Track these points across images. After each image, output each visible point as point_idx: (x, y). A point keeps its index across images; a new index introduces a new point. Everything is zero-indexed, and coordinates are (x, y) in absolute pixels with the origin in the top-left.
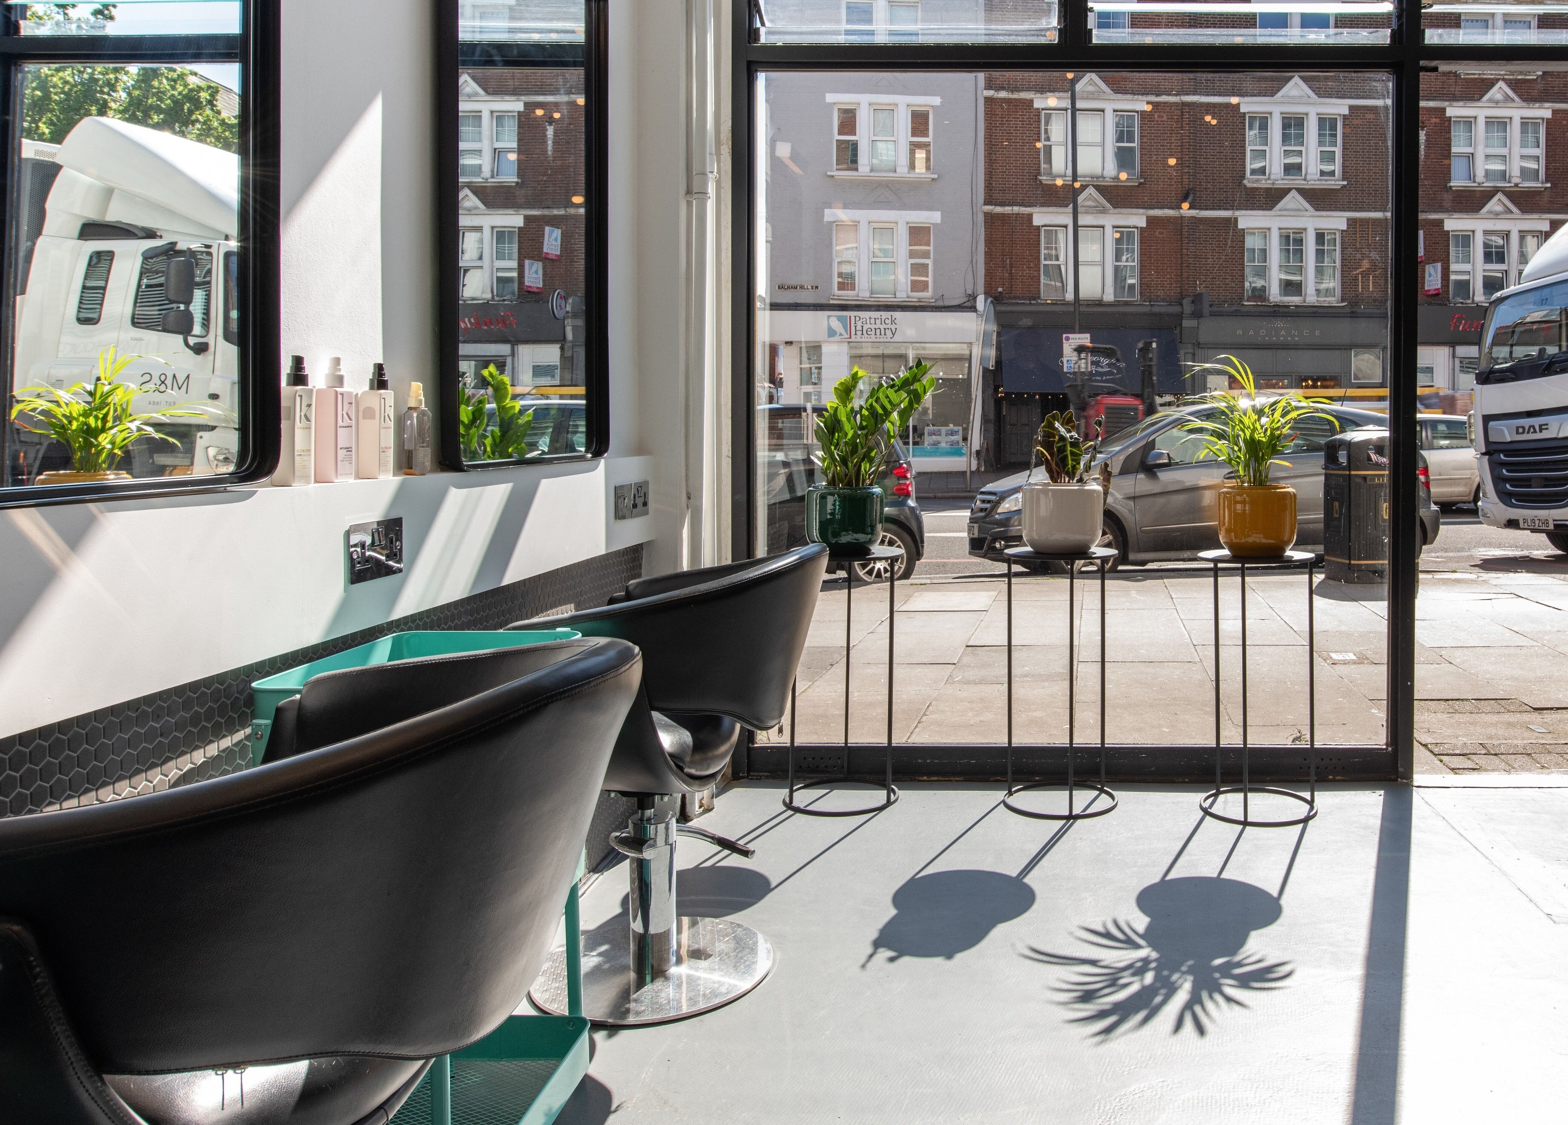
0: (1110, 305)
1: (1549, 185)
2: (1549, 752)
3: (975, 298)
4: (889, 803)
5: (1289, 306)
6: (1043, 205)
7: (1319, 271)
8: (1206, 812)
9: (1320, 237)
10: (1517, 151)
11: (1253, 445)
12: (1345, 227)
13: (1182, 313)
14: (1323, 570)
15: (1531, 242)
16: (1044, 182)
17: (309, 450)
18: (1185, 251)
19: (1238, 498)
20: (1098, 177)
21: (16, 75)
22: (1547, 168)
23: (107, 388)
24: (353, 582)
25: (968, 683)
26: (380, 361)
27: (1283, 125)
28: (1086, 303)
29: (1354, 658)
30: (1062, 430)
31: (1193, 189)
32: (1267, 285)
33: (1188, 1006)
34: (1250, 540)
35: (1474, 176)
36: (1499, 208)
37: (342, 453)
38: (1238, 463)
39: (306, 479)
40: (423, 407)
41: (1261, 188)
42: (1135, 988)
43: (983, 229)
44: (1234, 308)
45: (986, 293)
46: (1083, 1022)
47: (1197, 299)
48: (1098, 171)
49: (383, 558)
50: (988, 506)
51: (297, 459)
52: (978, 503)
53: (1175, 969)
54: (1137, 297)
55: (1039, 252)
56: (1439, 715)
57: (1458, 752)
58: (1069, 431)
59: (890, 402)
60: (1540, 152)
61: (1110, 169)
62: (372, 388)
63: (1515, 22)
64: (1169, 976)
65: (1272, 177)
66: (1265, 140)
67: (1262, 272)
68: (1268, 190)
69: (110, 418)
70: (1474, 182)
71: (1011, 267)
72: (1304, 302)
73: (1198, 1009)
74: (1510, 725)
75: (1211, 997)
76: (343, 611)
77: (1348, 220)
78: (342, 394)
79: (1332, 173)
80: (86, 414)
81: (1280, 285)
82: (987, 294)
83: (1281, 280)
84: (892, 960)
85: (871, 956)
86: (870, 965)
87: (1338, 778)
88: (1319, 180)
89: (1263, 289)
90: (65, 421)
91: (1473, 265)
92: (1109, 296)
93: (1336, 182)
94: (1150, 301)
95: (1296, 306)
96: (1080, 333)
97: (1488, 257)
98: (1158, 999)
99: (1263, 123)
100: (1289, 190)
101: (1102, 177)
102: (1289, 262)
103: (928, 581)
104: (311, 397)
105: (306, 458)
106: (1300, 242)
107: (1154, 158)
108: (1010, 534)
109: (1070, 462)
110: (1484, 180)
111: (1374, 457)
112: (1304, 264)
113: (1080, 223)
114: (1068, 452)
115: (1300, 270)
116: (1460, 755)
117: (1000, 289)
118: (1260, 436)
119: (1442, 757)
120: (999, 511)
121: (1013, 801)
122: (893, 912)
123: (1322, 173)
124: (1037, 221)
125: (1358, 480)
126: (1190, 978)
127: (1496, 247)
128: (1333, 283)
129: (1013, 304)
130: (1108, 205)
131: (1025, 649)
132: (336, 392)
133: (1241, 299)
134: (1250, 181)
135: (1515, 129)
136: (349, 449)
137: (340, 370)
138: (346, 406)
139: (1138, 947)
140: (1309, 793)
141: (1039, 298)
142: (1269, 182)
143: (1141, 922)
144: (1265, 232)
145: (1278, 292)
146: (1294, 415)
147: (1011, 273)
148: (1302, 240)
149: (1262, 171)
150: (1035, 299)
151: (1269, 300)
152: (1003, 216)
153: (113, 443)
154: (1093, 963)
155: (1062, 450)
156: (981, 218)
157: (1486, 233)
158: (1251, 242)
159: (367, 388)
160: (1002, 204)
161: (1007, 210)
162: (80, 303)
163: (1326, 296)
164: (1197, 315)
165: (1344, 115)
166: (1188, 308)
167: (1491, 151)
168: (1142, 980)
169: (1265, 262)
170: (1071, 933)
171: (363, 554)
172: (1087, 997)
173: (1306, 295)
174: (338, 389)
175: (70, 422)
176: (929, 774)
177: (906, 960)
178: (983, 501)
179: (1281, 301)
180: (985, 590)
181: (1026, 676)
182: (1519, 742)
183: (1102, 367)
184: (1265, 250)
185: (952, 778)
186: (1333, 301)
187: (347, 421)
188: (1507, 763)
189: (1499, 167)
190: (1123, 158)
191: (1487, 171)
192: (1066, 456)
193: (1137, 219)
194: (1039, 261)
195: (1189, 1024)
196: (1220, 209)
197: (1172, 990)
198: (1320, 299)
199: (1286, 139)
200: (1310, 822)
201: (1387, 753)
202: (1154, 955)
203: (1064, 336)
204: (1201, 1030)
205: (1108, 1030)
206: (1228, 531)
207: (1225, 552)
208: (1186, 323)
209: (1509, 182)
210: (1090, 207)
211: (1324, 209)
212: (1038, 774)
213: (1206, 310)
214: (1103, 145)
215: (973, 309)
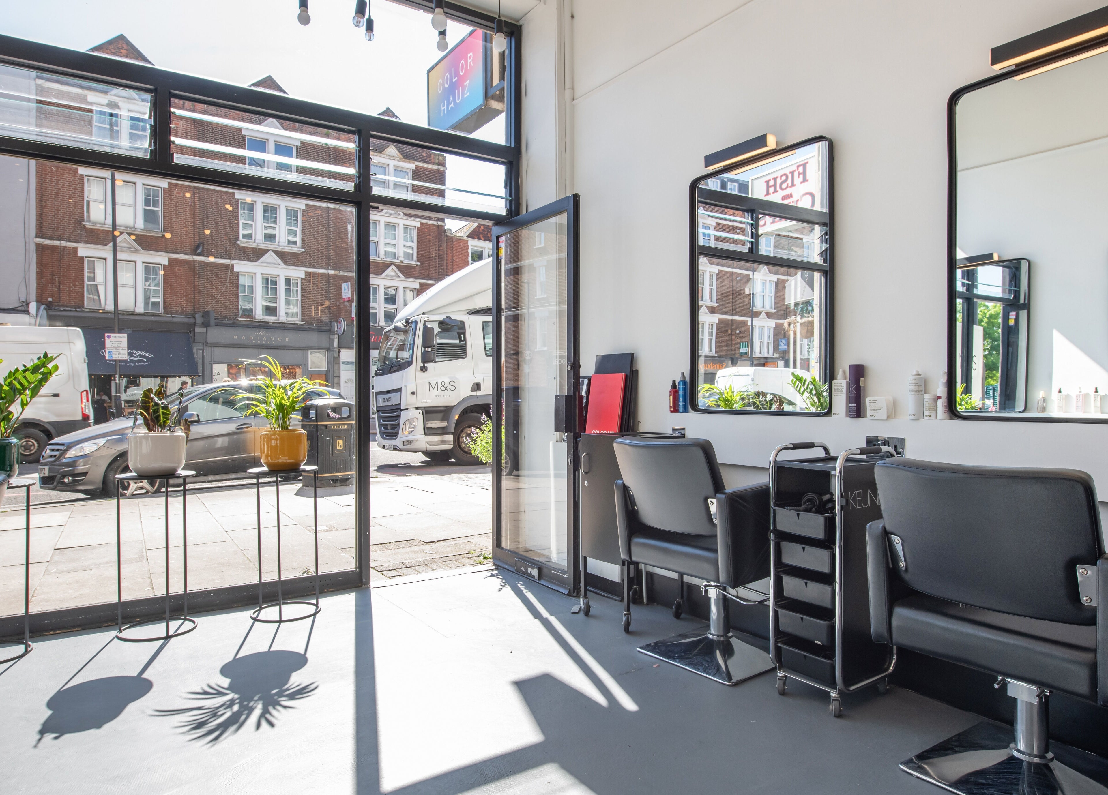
0: (140, 315)
1: (419, 263)
2: (436, 562)
3: (28, 304)
4: (27, 652)
5: (268, 322)
6: (86, 242)
7: (288, 302)
8: (255, 620)
9: (288, 281)
10: (402, 243)
11: (281, 407)
12: (304, 277)
13: (195, 323)
14: (301, 481)
15: (410, 294)
16: (87, 226)
18: (196, 283)
19: (273, 437)
20: (130, 228)
22: (418, 254)
25: (63, 572)
27: (264, 210)
28: (122, 312)
29: (327, 528)
30: (156, 399)
31: (203, 243)
32: (254, 308)
33: (262, 715)
34: (280, 461)
35: (379, 254)
36: (393, 274)
38: (273, 417)
41: (249, 248)
42: (228, 714)
43: (35, 255)
44: (231, 322)
45: (37, 301)
46: (198, 739)
47: (206, 314)
48: (131, 223)
50: (57, 453)
52: (48, 451)
53: (251, 699)
54: (161, 310)
55: (83, 275)
56: (378, 552)
57: (391, 568)
58: (161, 400)
59: (28, 381)
60: (414, 245)
61: (140, 224)
63: (400, 171)
64: (248, 704)
65: (257, 241)
66: (251, 218)
67: (250, 299)
68: (254, 250)
70: (379, 257)
71: (60, 283)
72: (278, 320)
73: (268, 716)
74: (415, 552)
75: (274, 708)
77: (306, 272)
79: (295, 243)
81: (263, 309)
82: (40, 301)
83: (263, 306)
84: (56, 738)
85: (40, 740)
86: (40, 745)
87: (330, 590)
88: (287, 246)
89: (251, 310)
91: (379, 305)
92: (140, 309)
93: (298, 249)
94: (171, 314)
95: (273, 323)
96: (119, 333)
97: (387, 300)
98: (243, 717)
99: (251, 207)
100: (268, 250)
101: (134, 228)
102: (268, 295)
103: (8, 509)
106: (276, 283)
107: (174, 220)
108: (76, 472)
109: (162, 419)
110: (384, 257)
111: (331, 414)
112: (278, 297)
113: (118, 258)
114: (161, 413)
115: (275, 300)
116: (392, 570)
117: (50, 299)
118: (286, 402)
119: (383, 572)
120: (67, 456)
121: (124, 635)
122: (50, 712)
123: (289, 242)
124: (81, 253)
125: (322, 428)
126: (261, 702)
127: (391, 295)
128: (296, 309)
129: (60, 310)
130: (139, 248)
131: (103, 546)
133: (237, 316)
134: (242, 242)
135: (401, 230)
139: (225, 694)
140: (315, 600)
141: (83, 307)
142: (254, 244)
143: (226, 682)
144: (252, 276)
145: (261, 313)
146: (304, 390)
147: (59, 288)
148: (276, 282)
149: (250, 236)
150: (79, 308)
151: (255, 317)
152: (53, 248)
154: (199, 708)
155: (156, 411)
156: (33, 248)
157: (386, 287)
158: (242, 281)
160: (52, 238)
161: (56, 243)
163: (292, 317)
164: (206, 324)
165: (302, 209)
166: (199, 319)
167: (388, 241)
168: (232, 710)
169: (253, 294)
170: (180, 697)
172: (200, 725)
173: (279, 316)
176: (54, 629)
177: (67, 737)
178: (53, 450)
179: (263, 319)
180: (59, 512)
181: (108, 563)
182: (420, 559)
183: (135, 357)
184: (252, 287)
185: (73, 630)
186: (297, 320)
188: (416, 570)
189: (393, 250)
190: (149, 216)
191: (386, 252)
192: (159, 415)
193: (162, 259)
194: (83, 281)
195: (264, 723)
196: (221, 258)
197: (251, 710)
198: (288, 319)
199: (265, 218)
200: (317, 615)
201: (357, 573)
202: (237, 696)
203: (106, 335)
204: (272, 725)
205: (216, 739)
206: (267, 456)
207: (265, 469)
208: (198, 330)
209: (398, 260)
210: (125, 247)
211: (290, 264)
212: (138, 617)
213: (212, 322)
214: (135, 207)
215: (26, 312)
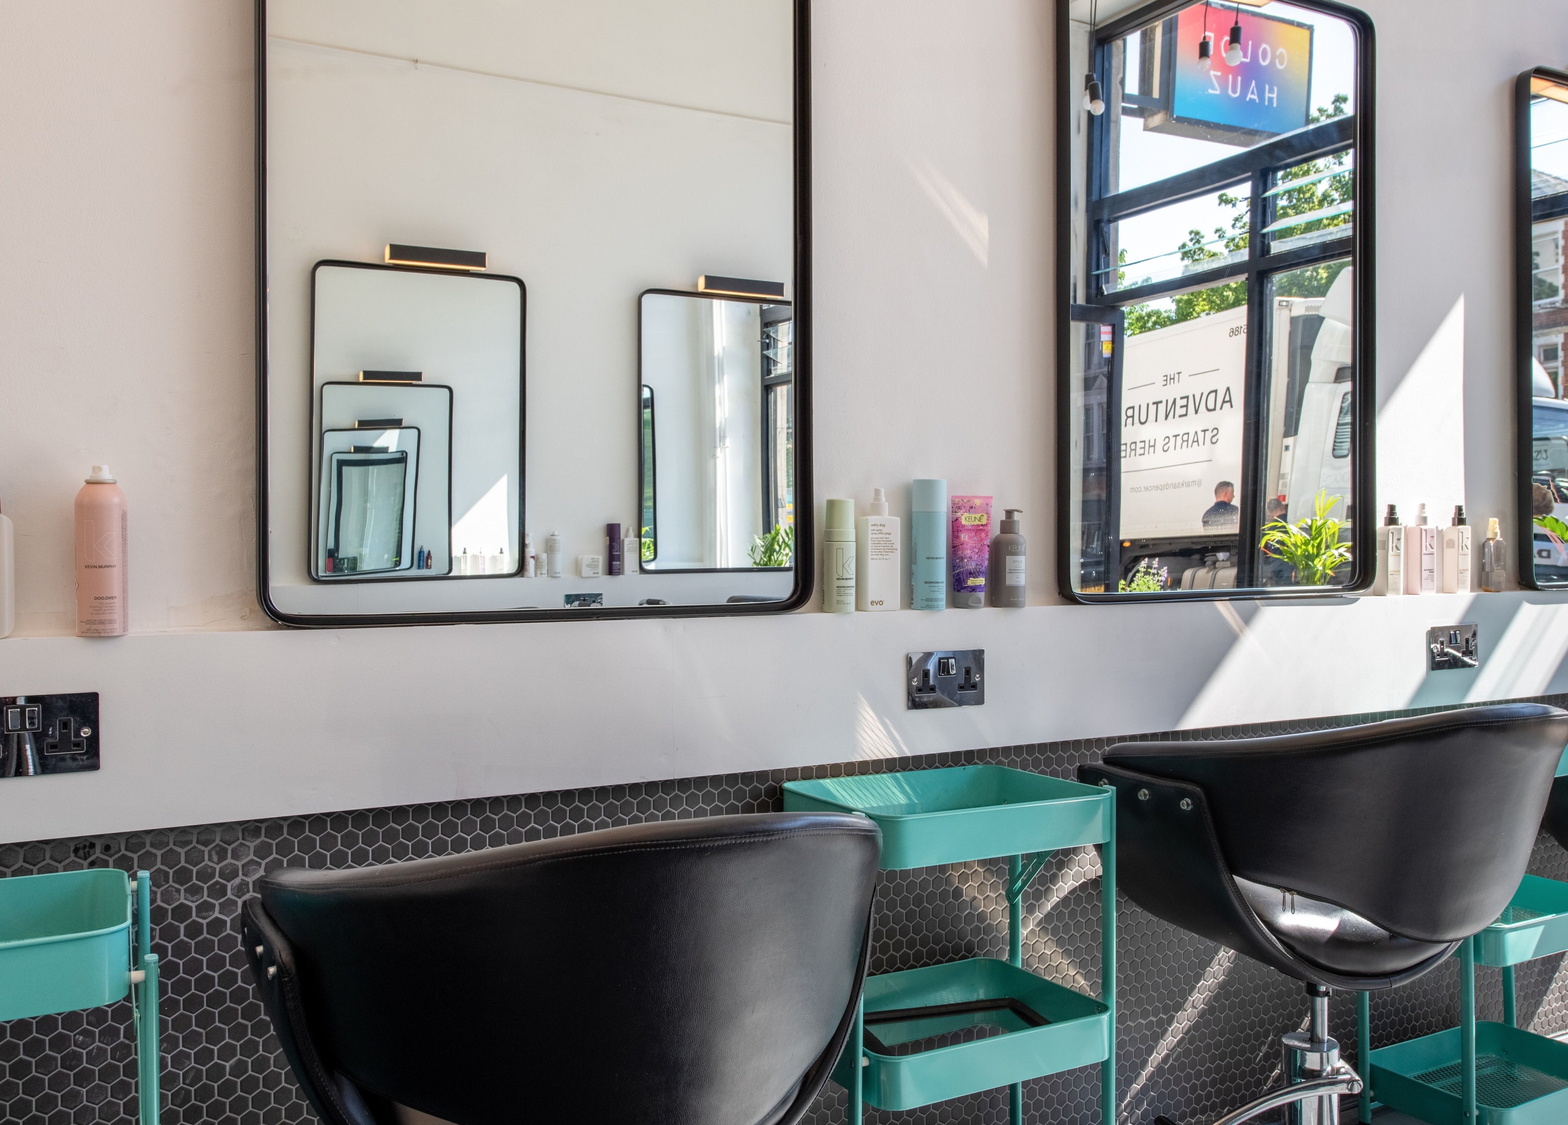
17: (1399, 571)
21: (1267, 285)
23: (1320, 523)
24: (1433, 669)
26: (1462, 502)
37: (1425, 574)
39: (1396, 591)
40: (1499, 538)
49: (1459, 655)
51: (1390, 577)
62: (1454, 525)
69: (1323, 546)
76: (1423, 689)
78: (1426, 530)
80: (1306, 543)
90: (1293, 549)
104: (1400, 533)
105: (1396, 576)
132: (1421, 529)
136: (1431, 571)
137: (1424, 512)
138: (1429, 539)
153: (1324, 566)
159: (1450, 524)
162: (1335, 438)
171: (1442, 649)
174: (1423, 527)
175: (1297, 550)
187: (1430, 550)
